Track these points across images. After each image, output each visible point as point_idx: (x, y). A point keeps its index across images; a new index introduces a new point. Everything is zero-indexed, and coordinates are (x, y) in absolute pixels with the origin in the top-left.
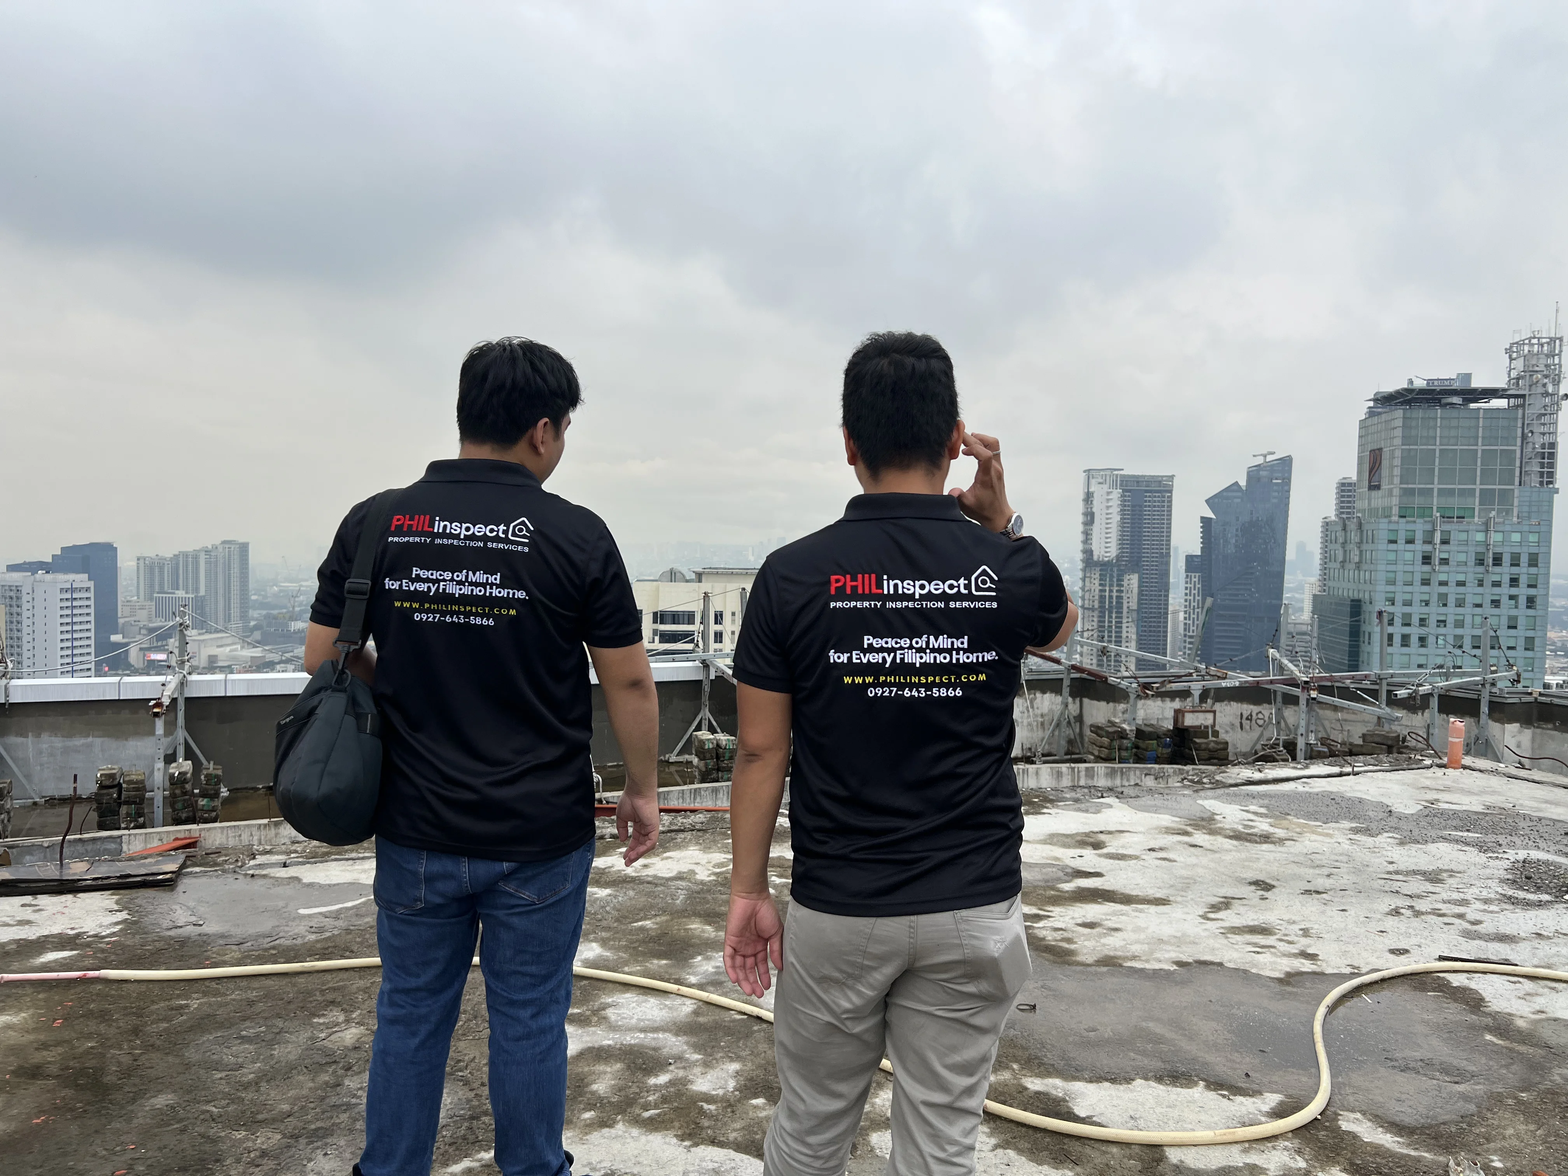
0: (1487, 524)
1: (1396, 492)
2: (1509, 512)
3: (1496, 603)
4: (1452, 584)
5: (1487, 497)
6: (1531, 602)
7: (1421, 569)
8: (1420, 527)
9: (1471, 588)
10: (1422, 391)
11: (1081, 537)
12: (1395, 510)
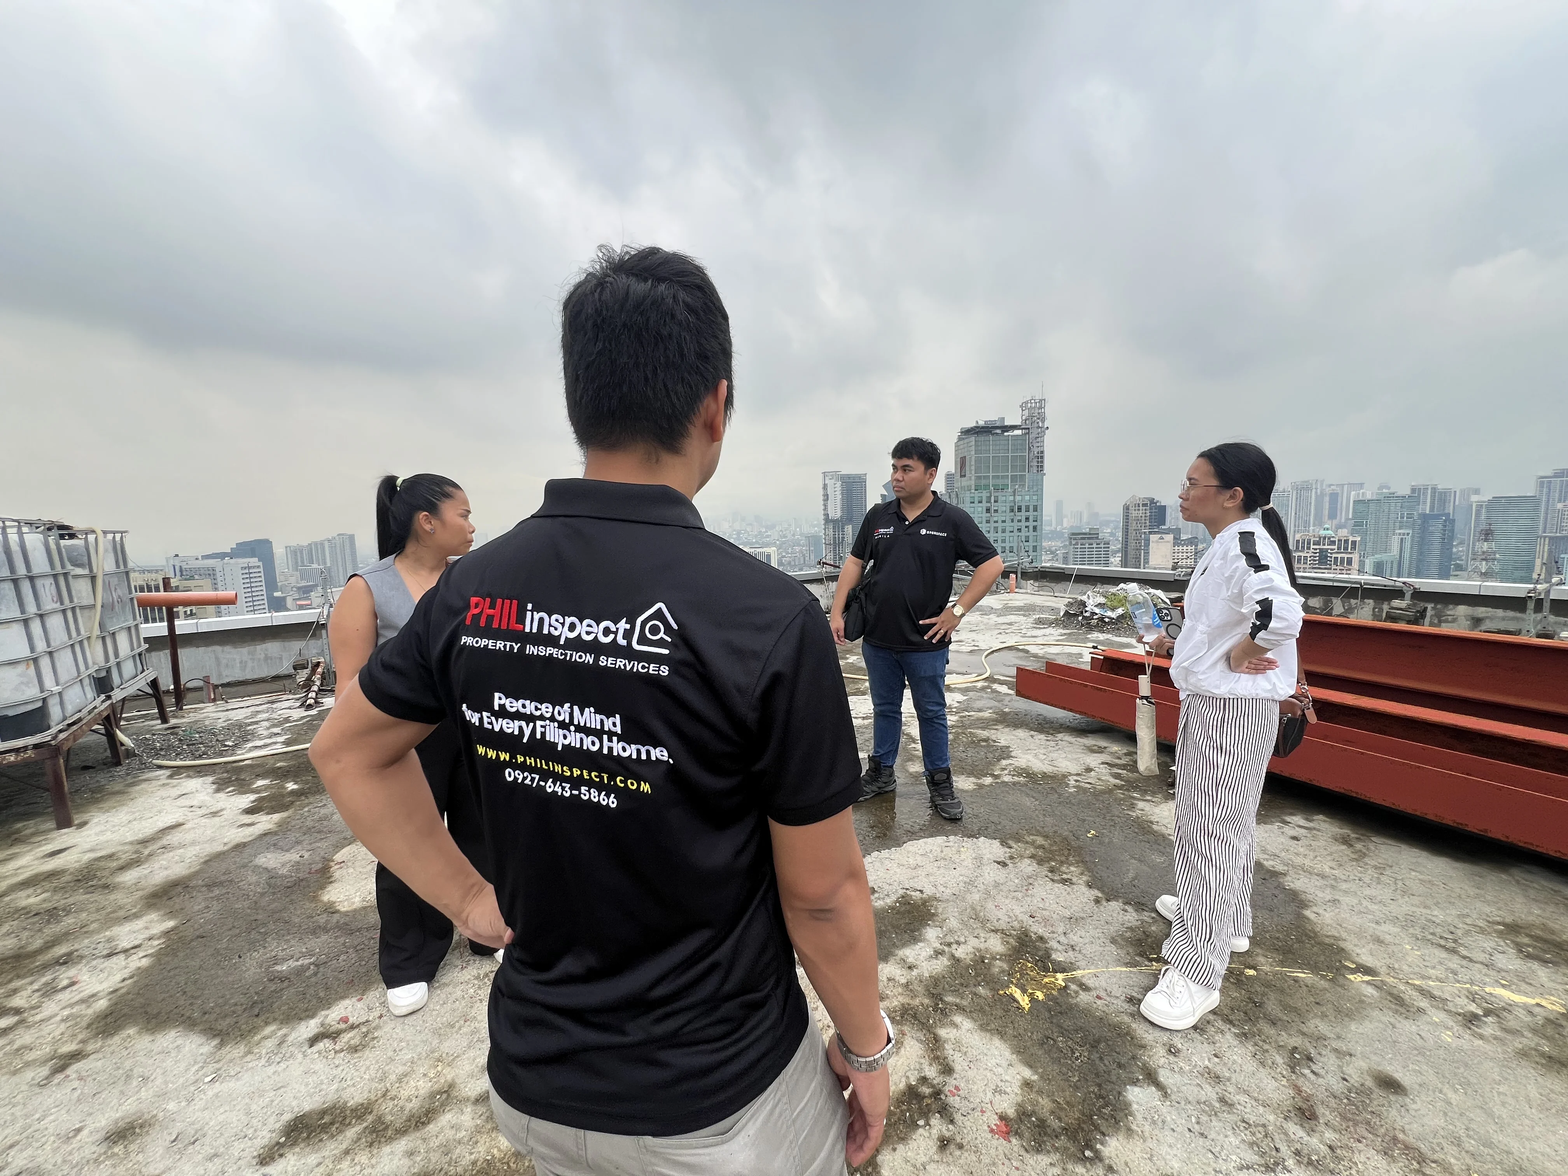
0: (1014, 492)
1: (973, 478)
2: (1024, 485)
3: (1019, 530)
4: (1000, 522)
5: (1014, 478)
6: (1035, 528)
7: (985, 515)
8: (985, 494)
9: (1008, 524)
10: (983, 427)
11: (823, 507)
12: (973, 487)
